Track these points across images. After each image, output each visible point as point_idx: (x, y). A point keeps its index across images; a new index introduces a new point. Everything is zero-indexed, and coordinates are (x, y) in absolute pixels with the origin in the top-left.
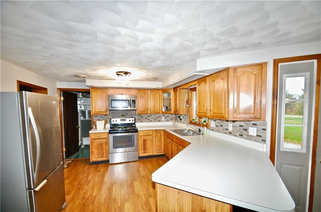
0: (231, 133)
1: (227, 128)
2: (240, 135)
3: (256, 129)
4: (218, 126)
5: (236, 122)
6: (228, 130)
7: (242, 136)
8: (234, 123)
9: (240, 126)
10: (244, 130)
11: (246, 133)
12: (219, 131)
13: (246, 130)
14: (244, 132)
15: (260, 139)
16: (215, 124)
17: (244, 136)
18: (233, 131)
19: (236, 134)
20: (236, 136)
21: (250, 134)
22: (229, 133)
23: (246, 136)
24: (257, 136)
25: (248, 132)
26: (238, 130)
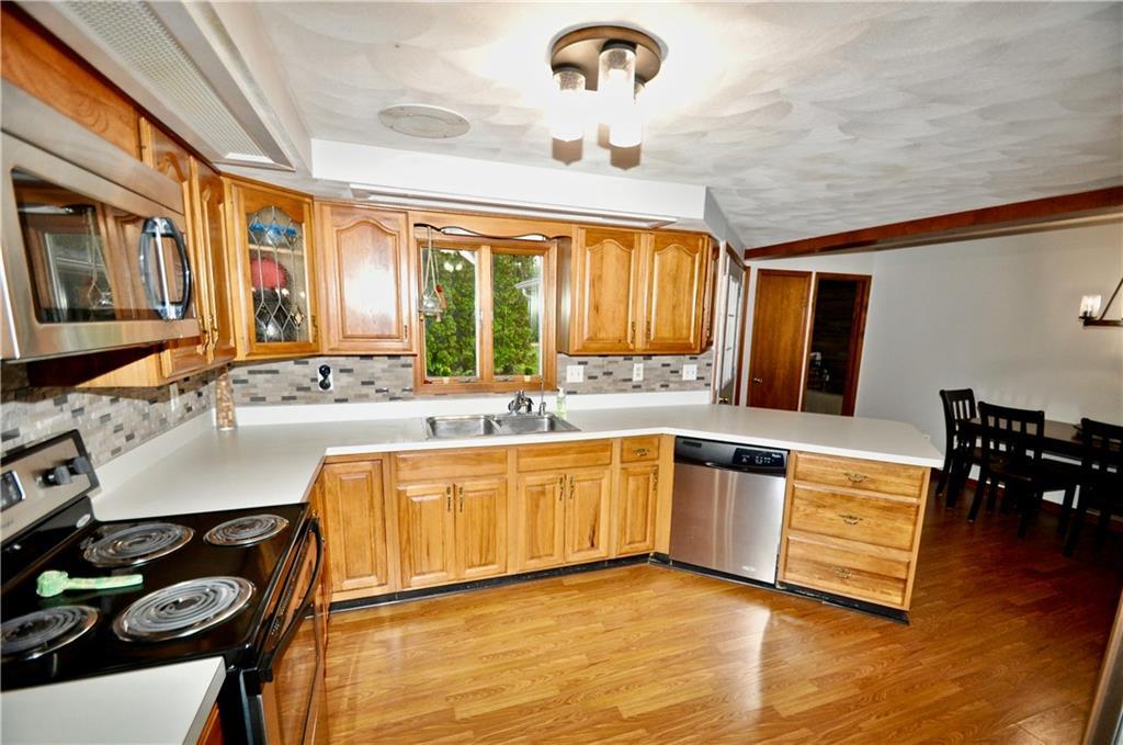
0: (639, 387)
1: (628, 377)
2: (662, 386)
3: (695, 367)
4: (595, 378)
5: (653, 358)
6: (630, 380)
7: (667, 386)
8: (649, 362)
9: (664, 365)
10: (672, 372)
11: (677, 379)
12: (599, 391)
13: (677, 372)
14: (673, 378)
15: (702, 382)
16: (585, 374)
17: (671, 385)
18: (645, 379)
19: (653, 386)
20: (653, 390)
21: (684, 378)
22: (635, 387)
23: (677, 385)
24: (698, 378)
25: (681, 376)
26: (659, 376)
